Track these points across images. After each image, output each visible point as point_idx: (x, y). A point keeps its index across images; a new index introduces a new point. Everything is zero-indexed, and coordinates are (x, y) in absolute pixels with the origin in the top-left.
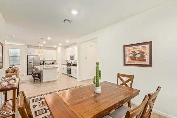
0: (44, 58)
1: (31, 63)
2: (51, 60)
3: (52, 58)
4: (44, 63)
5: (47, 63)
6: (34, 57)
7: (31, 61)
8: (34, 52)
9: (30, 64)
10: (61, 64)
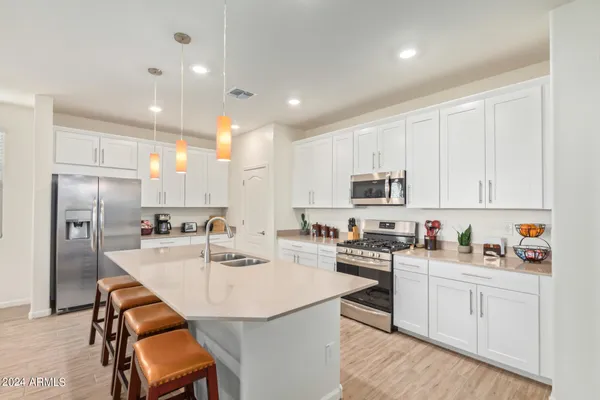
0: (162, 195)
1: (78, 224)
2: (201, 204)
3: (207, 197)
4: (159, 222)
5: (176, 221)
6: (104, 186)
7: (82, 216)
8: (99, 154)
9: (75, 232)
10: (271, 233)
